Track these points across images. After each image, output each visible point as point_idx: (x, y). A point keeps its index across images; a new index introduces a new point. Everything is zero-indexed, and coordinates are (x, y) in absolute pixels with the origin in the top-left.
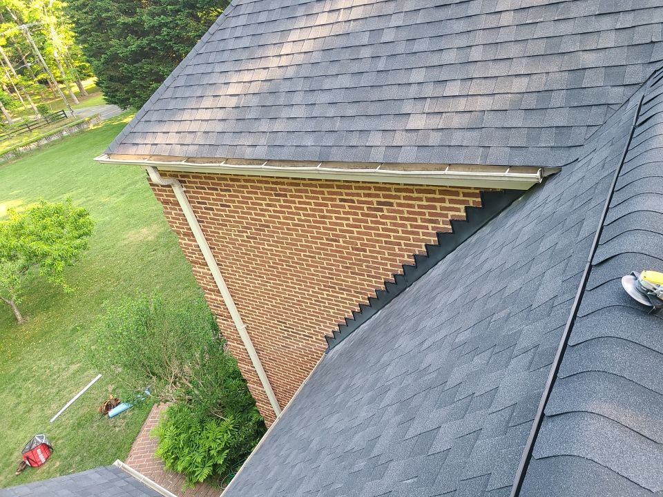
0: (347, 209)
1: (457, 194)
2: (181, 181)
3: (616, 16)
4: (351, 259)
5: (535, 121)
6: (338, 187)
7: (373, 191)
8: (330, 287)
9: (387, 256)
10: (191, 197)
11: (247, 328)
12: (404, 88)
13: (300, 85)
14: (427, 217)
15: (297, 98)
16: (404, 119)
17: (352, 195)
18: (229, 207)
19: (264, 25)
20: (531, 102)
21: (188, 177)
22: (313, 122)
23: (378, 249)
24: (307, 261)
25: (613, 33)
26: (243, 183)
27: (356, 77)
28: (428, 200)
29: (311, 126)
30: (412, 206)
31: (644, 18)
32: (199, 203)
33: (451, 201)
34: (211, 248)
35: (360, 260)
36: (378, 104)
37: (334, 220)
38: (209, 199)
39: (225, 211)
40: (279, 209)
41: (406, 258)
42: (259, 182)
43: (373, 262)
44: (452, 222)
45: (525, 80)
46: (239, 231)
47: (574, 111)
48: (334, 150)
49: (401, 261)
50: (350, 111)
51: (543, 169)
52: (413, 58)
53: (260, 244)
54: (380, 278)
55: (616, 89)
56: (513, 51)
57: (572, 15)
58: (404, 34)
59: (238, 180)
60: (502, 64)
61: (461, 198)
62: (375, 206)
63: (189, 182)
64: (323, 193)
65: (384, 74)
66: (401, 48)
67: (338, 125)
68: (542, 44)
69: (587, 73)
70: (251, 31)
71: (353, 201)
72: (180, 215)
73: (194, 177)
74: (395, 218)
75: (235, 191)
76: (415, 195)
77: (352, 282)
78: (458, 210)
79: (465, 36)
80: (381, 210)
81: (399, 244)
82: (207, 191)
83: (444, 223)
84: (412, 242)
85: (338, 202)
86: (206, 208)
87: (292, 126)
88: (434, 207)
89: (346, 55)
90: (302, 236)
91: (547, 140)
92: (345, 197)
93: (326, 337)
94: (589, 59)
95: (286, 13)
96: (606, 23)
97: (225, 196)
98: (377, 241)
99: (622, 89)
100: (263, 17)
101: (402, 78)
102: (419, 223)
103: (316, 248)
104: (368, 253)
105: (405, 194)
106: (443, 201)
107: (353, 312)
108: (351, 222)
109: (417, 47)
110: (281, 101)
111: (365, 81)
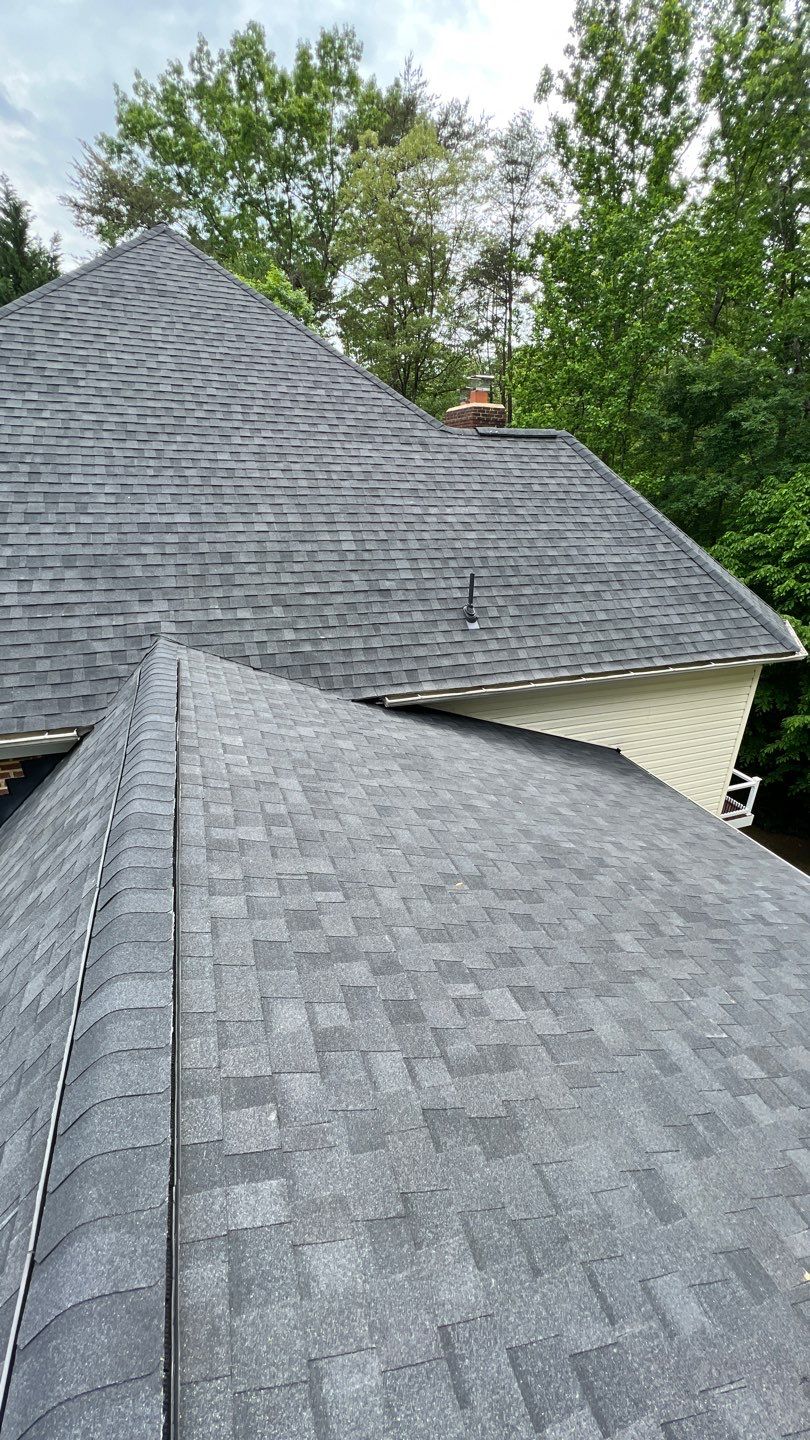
3: (111, 617)
5: (62, 693)
20: (55, 679)
25: (111, 628)
31: (131, 620)
45: (48, 661)
47: (92, 683)
51: (79, 729)
55: (123, 667)
56: (30, 638)
57: (76, 614)
60: (21, 648)
68: (55, 633)
69: (98, 656)
91: (76, 707)
94: (98, 646)
96: (104, 621)
99: (126, 666)
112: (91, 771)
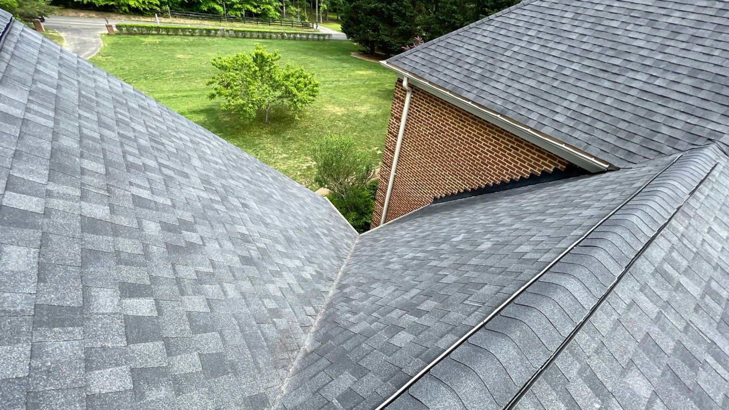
0: (493, 143)
1: (555, 160)
2: (413, 92)
4: (477, 167)
5: (619, 144)
6: (496, 130)
7: (513, 140)
8: (455, 175)
9: (497, 173)
10: (413, 101)
11: (395, 176)
12: (562, 100)
13: (507, 74)
14: (532, 164)
15: (503, 80)
16: (554, 113)
17: (501, 137)
18: (430, 114)
19: (501, 36)
20: (623, 135)
21: (419, 91)
22: (506, 94)
23: (495, 168)
24: (453, 158)
25: (684, 123)
26: (446, 107)
27: (540, 84)
28: (539, 156)
29: (504, 96)
30: (528, 155)
31: (703, 123)
32: (415, 106)
33: (550, 162)
34: (405, 130)
35: (481, 169)
36: (545, 101)
37: (482, 145)
38: (422, 106)
39: (426, 115)
40: (456, 127)
41: (506, 178)
42: (456, 110)
43: (487, 173)
44: (543, 172)
45: (626, 124)
46: (426, 128)
47: (641, 147)
48: (510, 112)
49: (502, 178)
50: (528, 98)
51: (611, 165)
52: (574, 88)
53: (433, 139)
54: (485, 182)
55: (668, 148)
56: (628, 108)
57: (669, 106)
58: (576, 75)
59: (445, 104)
60: (619, 111)
61: (556, 162)
62: (509, 147)
63: (417, 94)
64: (486, 129)
65: (555, 89)
66: (571, 81)
67: (518, 102)
68: (645, 111)
69: (659, 134)
70: (493, 36)
71: (499, 140)
72: (400, 107)
73: (422, 93)
74: (515, 157)
75: (439, 108)
76: (534, 151)
77: (469, 178)
78: (550, 167)
79: (608, 90)
80: (510, 151)
81: (508, 170)
82: (424, 102)
83: (539, 170)
84: (515, 172)
85: (490, 137)
86: (416, 110)
87: (493, 91)
88: (539, 161)
89: (540, 71)
90: (459, 145)
91: (621, 154)
92: (496, 136)
93: (435, 197)
94: (665, 130)
95: (517, 36)
96: (683, 117)
97: (432, 108)
98: (497, 164)
99: (671, 149)
100: (503, 32)
101: (563, 95)
102: (526, 165)
103: (462, 154)
104: (488, 168)
105: (528, 148)
106: (546, 159)
107: (459, 192)
108: (490, 149)
109: (579, 84)
110: (494, 77)
111: (543, 87)
112: (606, 188)
